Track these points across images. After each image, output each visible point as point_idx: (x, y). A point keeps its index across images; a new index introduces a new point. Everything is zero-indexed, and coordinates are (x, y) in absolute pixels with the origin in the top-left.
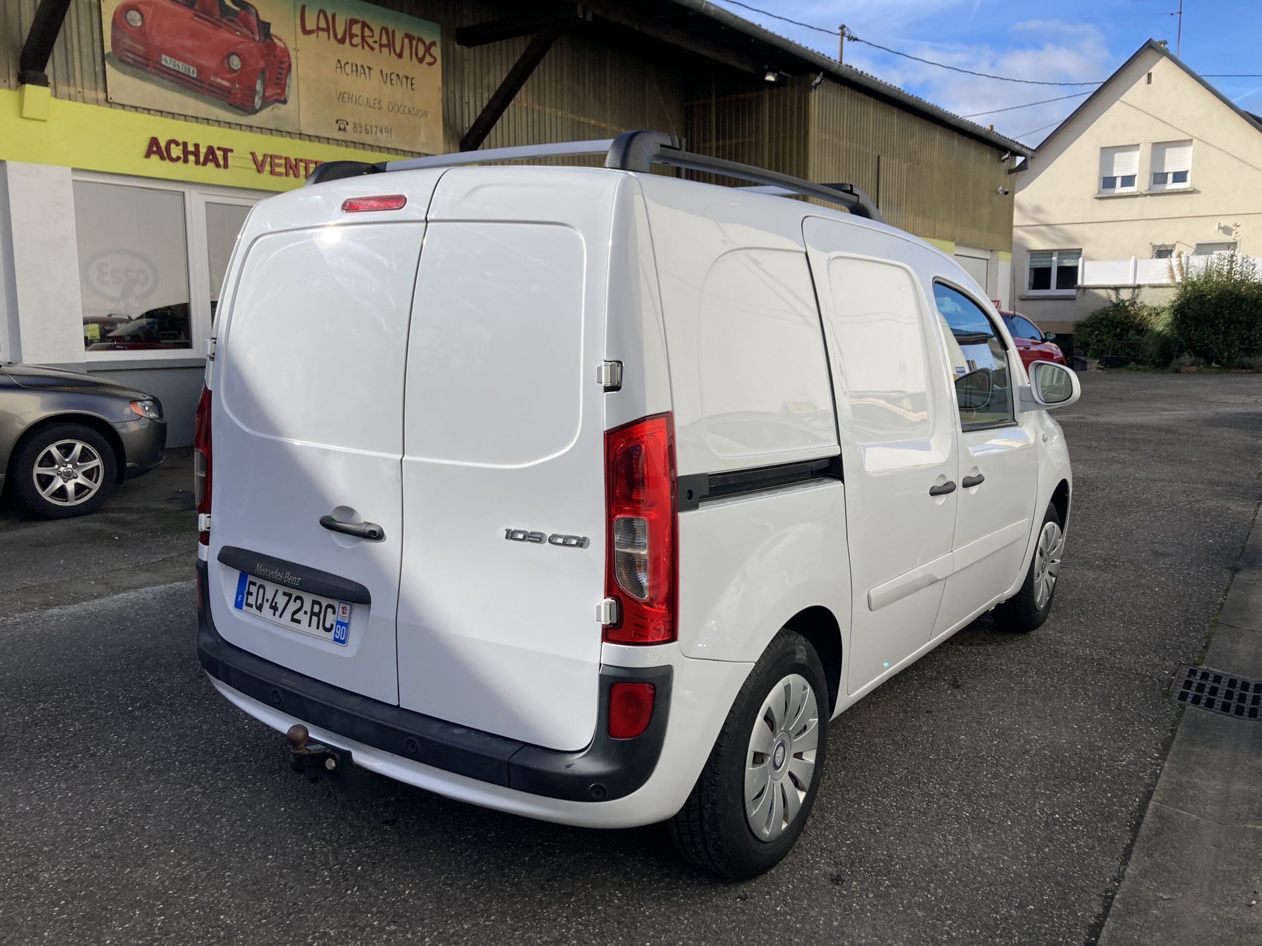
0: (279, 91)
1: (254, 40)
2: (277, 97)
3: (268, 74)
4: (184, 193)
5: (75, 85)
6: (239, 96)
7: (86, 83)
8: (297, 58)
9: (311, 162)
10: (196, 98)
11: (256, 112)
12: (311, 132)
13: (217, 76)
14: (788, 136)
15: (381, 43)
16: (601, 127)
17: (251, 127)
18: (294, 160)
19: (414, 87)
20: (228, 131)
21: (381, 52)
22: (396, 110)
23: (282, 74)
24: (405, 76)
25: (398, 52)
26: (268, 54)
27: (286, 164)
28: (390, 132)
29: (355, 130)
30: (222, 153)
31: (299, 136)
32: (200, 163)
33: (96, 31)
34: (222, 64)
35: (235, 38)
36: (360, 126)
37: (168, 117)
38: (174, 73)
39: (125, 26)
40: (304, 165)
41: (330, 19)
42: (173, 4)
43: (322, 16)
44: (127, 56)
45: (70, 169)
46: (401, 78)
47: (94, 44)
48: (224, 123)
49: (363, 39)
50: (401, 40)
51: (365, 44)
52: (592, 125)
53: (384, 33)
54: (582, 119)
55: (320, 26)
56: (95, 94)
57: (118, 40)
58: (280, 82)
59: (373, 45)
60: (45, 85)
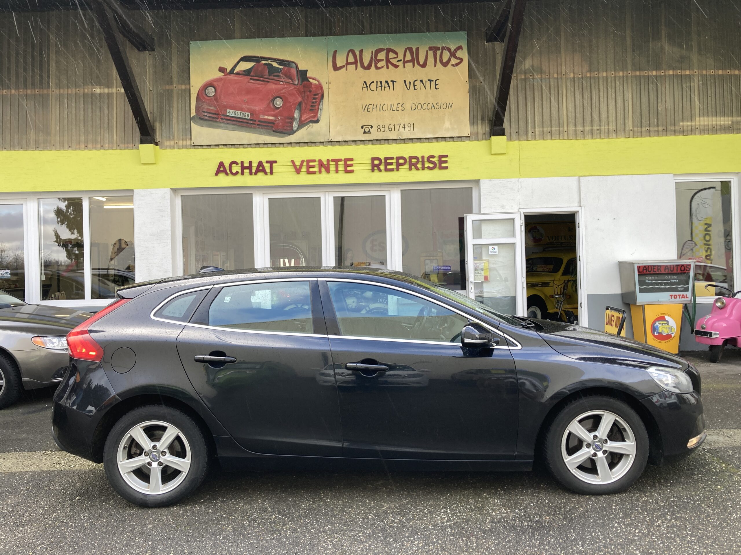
0: (312, 115)
1: (295, 85)
2: (311, 119)
3: (304, 105)
5: (174, 139)
6: (281, 124)
7: (180, 136)
8: (328, 88)
9: (340, 160)
10: (249, 132)
11: (294, 133)
12: (340, 139)
13: (264, 115)
15: (406, 60)
16: (684, 75)
17: (291, 143)
18: (328, 161)
19: (437, 87)
20: (274, 149)
21: (404, 67)
22: (419, 108)
23: (316, 102)
24: (429, 80)
25: (421, 63)
26: (304, 91)
27: (319, 165)
28: (412, 126)
29: (379, 130)
30: (269, 165)
31: (330, 143)
32: (253, 174)
33: (187, 105)
34: (268, 105)
35: (279, 86)
36: (383, 126)
37: (231, 148)
38: (235, 119)
39: (204, 98)
40: (334, 163)
41: (357, 53)
42: (236, 76)
43: (350, 54)
44: (204, 115)
45: (169, 189)
46: (424, 83)
47: (185, 113)
48: (271, 145)
49: (388, 61)
50: (425, 53)
51: (389, 64)
52: (670, 75)
53: (408, 53)
54: (654, 73)
55: (349, 61)
56: (185, 143)
57: (200, 107)
58: (313, 108)
59: (397, 64)
60: (151, 143)
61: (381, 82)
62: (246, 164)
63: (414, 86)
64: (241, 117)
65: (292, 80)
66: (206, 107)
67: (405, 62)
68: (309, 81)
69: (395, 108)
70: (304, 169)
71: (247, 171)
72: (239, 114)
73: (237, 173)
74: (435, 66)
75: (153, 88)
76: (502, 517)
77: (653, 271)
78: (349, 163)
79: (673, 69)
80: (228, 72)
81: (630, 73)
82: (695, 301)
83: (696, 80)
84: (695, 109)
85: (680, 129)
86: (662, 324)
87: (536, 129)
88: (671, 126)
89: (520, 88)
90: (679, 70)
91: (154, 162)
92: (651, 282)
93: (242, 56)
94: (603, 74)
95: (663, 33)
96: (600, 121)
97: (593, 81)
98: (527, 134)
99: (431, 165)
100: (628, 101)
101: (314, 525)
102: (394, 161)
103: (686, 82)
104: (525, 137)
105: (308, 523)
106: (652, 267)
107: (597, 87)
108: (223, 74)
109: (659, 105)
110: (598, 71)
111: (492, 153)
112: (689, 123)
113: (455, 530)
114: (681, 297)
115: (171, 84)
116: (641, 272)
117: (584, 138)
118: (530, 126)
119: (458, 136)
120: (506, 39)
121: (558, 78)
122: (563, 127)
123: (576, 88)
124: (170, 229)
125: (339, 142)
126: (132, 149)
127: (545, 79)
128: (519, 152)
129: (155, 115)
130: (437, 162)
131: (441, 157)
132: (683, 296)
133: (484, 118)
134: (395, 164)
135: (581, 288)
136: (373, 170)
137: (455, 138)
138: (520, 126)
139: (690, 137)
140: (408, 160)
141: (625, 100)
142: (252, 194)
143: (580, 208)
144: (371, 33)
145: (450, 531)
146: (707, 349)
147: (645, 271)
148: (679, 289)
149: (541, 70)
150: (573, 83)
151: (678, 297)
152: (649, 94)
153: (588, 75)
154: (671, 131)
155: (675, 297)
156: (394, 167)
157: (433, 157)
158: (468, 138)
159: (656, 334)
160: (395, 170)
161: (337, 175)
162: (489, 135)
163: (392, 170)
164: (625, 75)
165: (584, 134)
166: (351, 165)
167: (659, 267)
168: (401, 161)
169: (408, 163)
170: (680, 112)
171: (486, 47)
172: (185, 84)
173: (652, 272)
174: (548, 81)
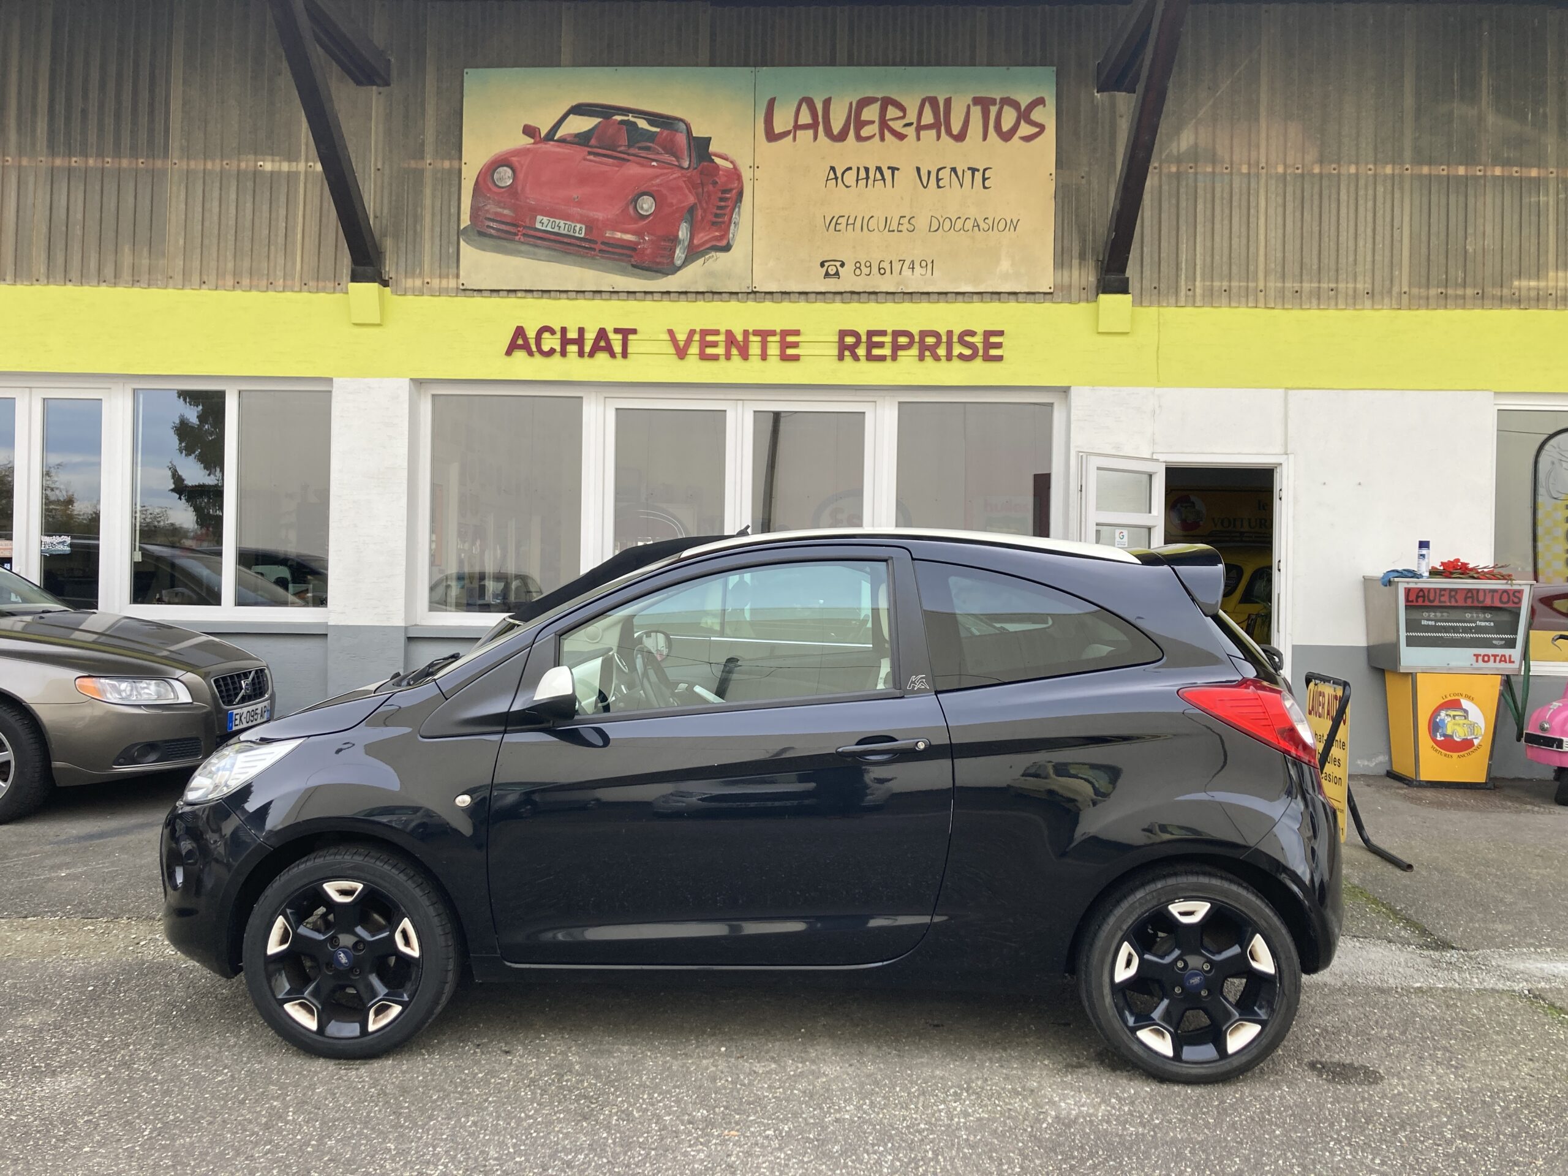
0: (717, 234)
1: (682, 168)
2: (714, 243)
3: (700, 212)
4: (575, 399)
6: (649, 251)
7: (436, 270)
8: (754, 179)
9: (773, 333)
10: (582, 266)
11: (676, 270)
12: (774, 288)
13: (615, 230)
15: (922, 124)
16: (1526, 178)
17: (668, 293)
18: (746, 333)
19: (987, 183)
20: (632, 305)
21: (918, 139)
22: (947, 227)
23: (726, 207)
24: (969, 169)
25: (955, 131)
26: (702, 184)
27: (726, 341)
28: (930, 266)
29: (858, 272)
30: (620, 337)
31: (752, 296)
32: (586, 355)
33: (454, 203)
34: (625, 211)
35: (650, 171)
36: (868, 264)
37: (542, 298)
38: (552, 237)
39: (490, 190)
40: (758, 339)
41: (819, 107)
42: (558, 146)
43: (804, 107)
44: (488, 226)
45: (407, 381)
46: (960, 174)
47: (449, 221)
48: (626, 294)
49: (884, 124)
50: (965, 110)
51: (886, 132)
52: (1495, 177)
53: (927, 107)
54: (1461, 171)
55: (800, 123)
56: (444, 283)
57: (479, 209)
58: (720, 220)
59: (904, 131)
60: (374, 281)
61: (867, 170)
62: (572, 334)
63: (938, 180)
64: (565, 232)
65: (678, 158)
66: (492, 208)
67: (920, 128)
68: (713, 161)
69: (894, 226)
70: (694, 349)
71: (573, 349)
72: (562, 226)
73: (552, 351)
74: (985, 138)
75: (384, 163)
76: (1081, 1112)
77: (1440, 602)
78: (790, 339)
79: (1503, 166)
80: (542, 136)
81: (1409, 169)
82: (1529, 671)
83: (1552, 190)
84: (1547, 252)
85: (1514, 294)
86: (1454, 716)
87: (1198, 283)
88: (1493, 287)
89: (1165, 195)
90: (1517, 166)
91: (378, 322)
92: (1433, 623)
93: (574, 104)
94: (1348, 170)
95: (1484, 83)
96: (1337, 271)
97: (1325, 183)
98: (1177, 293)
99: (967, 352)
100: (1401, 228)
101: (671, 1106)
102: (887, 339)
103: (1530, 193)
104: (1172, 300)
105: (660, 1101)
106: (1438, 592)
107: (1334, 196)
108: (532, 141)
109: (1468, 242)
110: (1339, 163)
111: (1100, 331)
112: (1533, 284)
113: (975, 1136)
114: (1498, 659)
115: (423, 158)
116: (1412, 601)
117: (1301, 305)
118: (1183, 276)
119: (1027, 291)
120: (1140, 87)
121: (1249, 174)
122: (1256, 280)
123: (1289, 197)
124: (406, 464)
125: (771, 293)
126: (334, 292)
127: (1222, 174)
128: (1159, 331)
129: (384, 222)
130: (980, 346)
131: (988, 334)
132: (1503, 659)
133: (1085, 254)
134: (888, 346)
135: (1278, 631)
136: (841, 357)
137: (1019, 295)
138: (1162, 275)
139: (1533, 313)
140: (917, 339)
141: (1396, 225)
142: (581, 398)
143: (1286, 456)
144: (851, 63)
145: (965, 1137)
146: (1551, 775)
147: (1420, 600)
148: (1494, 642)
149: (1214, 155)
150: (1281, 185)
151: (1492, 659)
152: (1448, 215)
153: (1317, 170)
154: (1493, 299)
155: (1486, 658)
156: (887, 351)
157: (972, 334)
158: (1050, 296)
159: (1439, 738)
160: (889, 359)
161: (763, 363)
162: (1094, 291)
163: (882, 358)
164: (1397, 171)
165: (1301, 298)
166: (795, 345)
167: (1453, 593)
168: (903, 340)
169: (916, 346)
170: (1515, 257)
171: (1095, 102)
172: (451, 159)
173: (1436, 603)
174: (1227, 179)
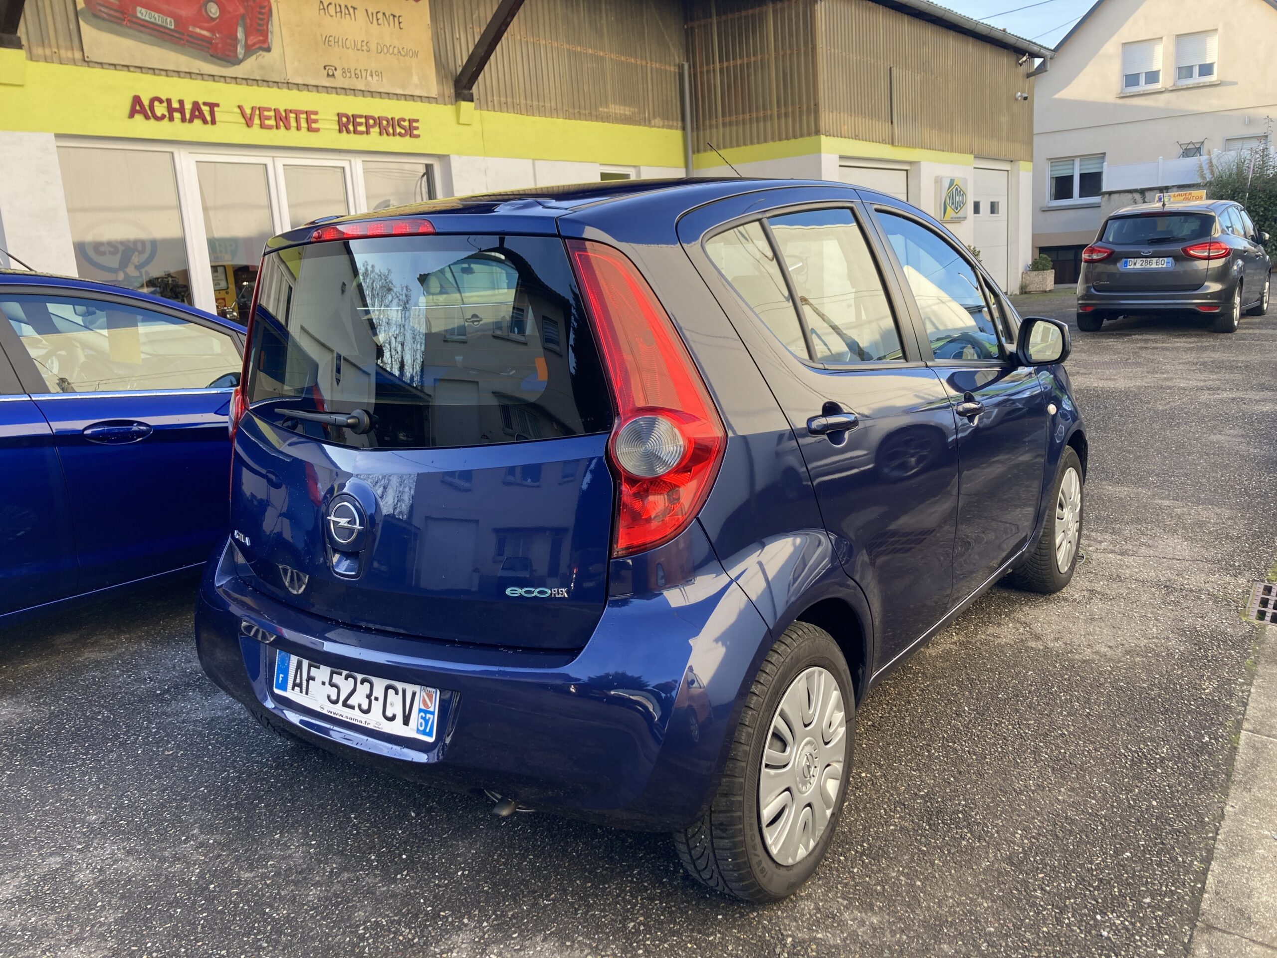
0: (261, 38)
2: (260, 45)
3: (249, 21)
4: (172, 153)
5: (50, 46)
6: (220, 46)
7: (61, 42)
8: (277, 2)
9: (302, 112)
10: (176, 51)
11: (239, 62)
12: (300, 81)
13: (195, 26)
14: (795, 52)
17: (235, 78)
18: (284, 111)
19: (402, 26)
20: (210, 84)
22: (385, 50)
23: (263, 19)
24: (391, 15)
27: (275, 116)
28: (380, 75)
29: (344, 75)
30: (208, 108)
31: (287, 85)
32: (187, 121)
34: (199, 12)
36: (348, 70)
37: (150, 74)
38: (151, 26)
40: (293, 115)
44: (100, 10)
45: (52, 134)
46: (387, 17)
47: (65, 2)
48: (207, 76)
54: (579, 49)
56: (71, 54)
58: (262, 28)
60: (20, 48)
61: (340, 6)
62: (175, 105)
63: (377, 19)
64: (160, 23)
69: (359, 47)
70: (257, 121)
71: (177, 115)
72: (156, 18)
73: (163, 117)
78: (313, 117)
84: (608, 94)
85: (600, 114)
87: (496, 98)
90: (596, 49)
91: (20, 83)
96: (544, 95)
98: (487, 103)
99: (402, 131)
102: (363, 121)
104: (486, 107)
107: (539, 56)
109: (584, 85)
111: (460, 122)
112: (605, 110)
118: (488, 94)
119: (426, 95)
122: (516, 99)
123: (524, 54)
125: (298, 84)
128: (482, 124)
130: (408, 128)
131: (410, 121)
133: (447, 76)
134: (364, 125)
136: (340, 131)
137: (423, 98)
138: (480, 91)
139: (607, 124)
140: (378, 121)
142: (175, 153)
152: (577, 71)
154: (595, 116)
156: (363, 128)
157: (404, 120)
158: (436, 100)
160: (365, 133)
161: (297, 133)
162: (455, 98)
163: (362, 133)
164: (559, 45)
165: (533, 109)
166: (316, 121)
168: (370, 122)
169: (378, 126)
170: (599, 96)
